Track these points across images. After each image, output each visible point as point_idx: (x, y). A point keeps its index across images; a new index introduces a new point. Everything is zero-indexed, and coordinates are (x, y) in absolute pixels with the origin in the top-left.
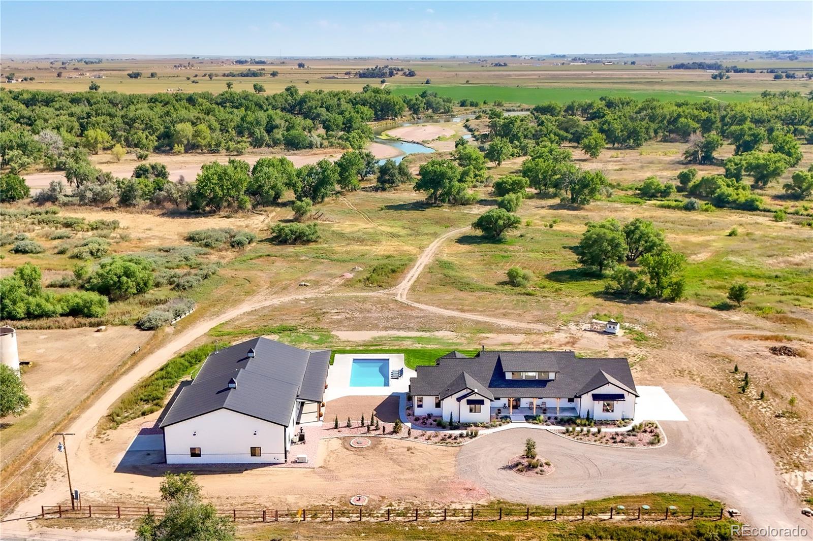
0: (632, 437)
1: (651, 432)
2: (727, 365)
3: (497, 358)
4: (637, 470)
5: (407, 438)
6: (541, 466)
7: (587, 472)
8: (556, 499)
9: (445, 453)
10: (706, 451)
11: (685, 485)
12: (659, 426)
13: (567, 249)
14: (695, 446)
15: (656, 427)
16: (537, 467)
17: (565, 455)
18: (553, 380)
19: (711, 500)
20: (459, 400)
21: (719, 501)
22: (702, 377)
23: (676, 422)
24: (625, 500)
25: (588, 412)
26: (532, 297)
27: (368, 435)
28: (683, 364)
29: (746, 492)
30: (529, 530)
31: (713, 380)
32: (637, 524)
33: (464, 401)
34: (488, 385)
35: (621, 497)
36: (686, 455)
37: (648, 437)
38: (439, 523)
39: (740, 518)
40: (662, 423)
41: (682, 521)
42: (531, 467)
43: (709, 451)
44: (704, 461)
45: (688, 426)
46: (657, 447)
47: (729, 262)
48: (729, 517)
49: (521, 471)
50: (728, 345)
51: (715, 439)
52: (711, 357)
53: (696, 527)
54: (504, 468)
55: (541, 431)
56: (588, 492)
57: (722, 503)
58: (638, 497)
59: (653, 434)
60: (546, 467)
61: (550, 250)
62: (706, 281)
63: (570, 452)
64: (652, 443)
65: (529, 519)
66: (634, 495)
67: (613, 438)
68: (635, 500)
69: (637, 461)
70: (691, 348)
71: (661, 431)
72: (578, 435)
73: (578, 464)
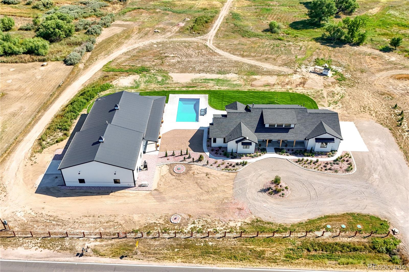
0: (336, 165)
1: (347, 161)
2: (390, 101)
3: (261, 113)
4: (338, 193)
5: (206, 165)
6: (283, 190)
7: (309, 194)
8: (291, 218)
9: (228, 178)
10: (379, 177)
11: (366, 205)
12: (352, 157)
13: (302, 5)
14: (373, 173)
15: (350, 157)
16: (280, 191)
17: (297, 180)
18: (293, 128)
19: (382, 219)
20: (237, 142)
21: (386, 220)
22: (376, 112)
23: (361, 152)
24: (331, 219)
25: (312, 148)
26: (281, 41)
27: (184, 162)
28: (365, 101)
29: (402, 213)
30: (274, 245)
31: (382, 114)
32: (338, 240)
33: (240, 144)
34: (254, 131)
35: (328, 217)
36: (367, 180)
37: (345, 165)
38: (221, 239)
39: (399, 236)
40: (353, 152)
41: (364, 238)
42: (276, 192)
43: (380, 177)
44: (378, 186)
45: (368, 156)
46: (350, 173)
47: (390, 15)
48: (392, 234)
49: (271, 194)
50: (391, 84)
51: (384, 166)
52: (381, 94)
53: (372, 243)
54: (261, 191)
55: (283, 160)
56: (309, 212)
57: (388, 222)
58: (338, 216)
59: (349, 162)
60: (285, 190)
61: (293, 5)
62: (377, 29)
63: (299, 177)
64: (347, 170)
65: (275, 236)
66: (336, 214)
67: (325, 166)
68: (337, 219)
69: (338, 185)
70: (369, 87)
71: (353, 161)
72: (305, 164)
73: (304, 188)
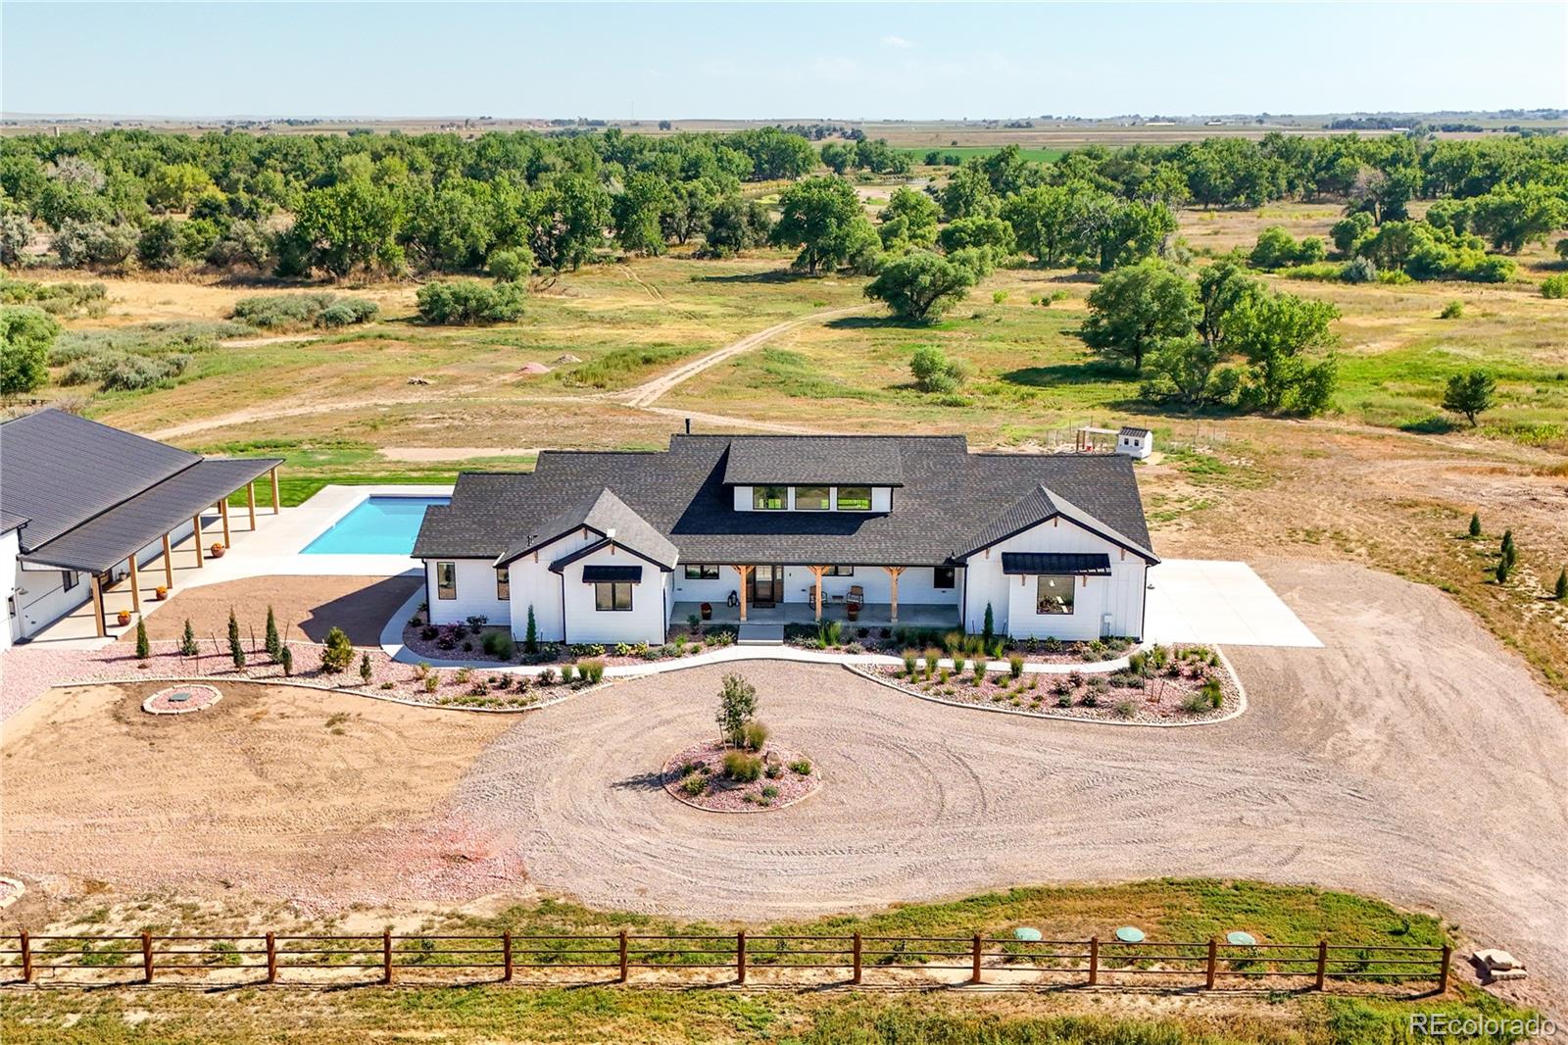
0: (1126, 691)
1: (1194, 676)
4: (1122, 794)
5: (357, 686)
6: (770, 775)
7: (936, 797)
9: (458, 733)
10: (1383, 739)
11: (1299, 849)
12: (1222, 657)
13: (1071, 336)
14: (1344, 722)
15: (1213, 663)
16: (752, 779)
17: (875, 741)
18: (885, 515)
19: (1400, 910)
20: (557, 567)
21: (1433, 915)
22: (1375, 546)
23: (1281, 650)
24: (1052, 903)
25: (989, 613)
26: (961, 409)
29: (1540, 882)
31: (1406, 552)
33: (574, 571)
34: (671, 527)
35: (1039, 894)
36: (1308, 748)
37: (1180, 691)
39: (1522, 989)
40: (1235, 651)
41: (1274, 997)
42: (731, 777)
43: (1391, 737)
44: (1375, 769)
45: (1321, 660)
46: (1208, 720)
47: (1442, 355)
48: (1477, 982)
49: (691, 792)
50: (1447, 482)
51: (1417, 701)
52: (1400, 505)
54: (635, 783)
56: (914, 871)
57: (1444, 925)
58: (1106, 892)
59: (1199, 682)
60: (790, 779)
61: (1032, 336)
62: (1387, 384)
63: (896, 732)
64: (1192, 710)
66: (1094, 884)
67: (1059, 692)
68: (1097, 903)
69: (1130, 765)
71: (1230, 675)
72: (941, 683)
73: (912, 771)
